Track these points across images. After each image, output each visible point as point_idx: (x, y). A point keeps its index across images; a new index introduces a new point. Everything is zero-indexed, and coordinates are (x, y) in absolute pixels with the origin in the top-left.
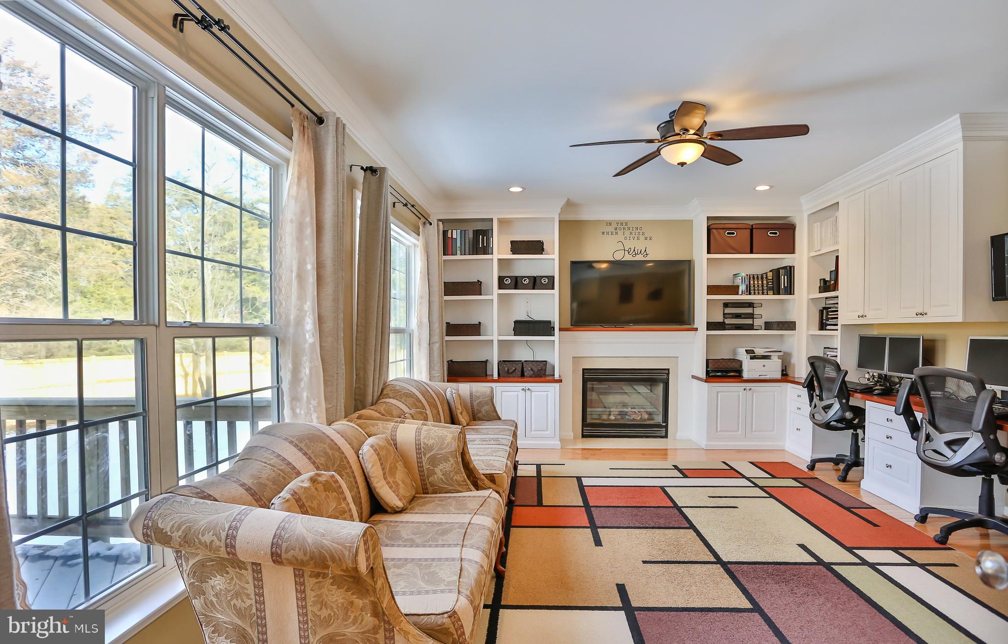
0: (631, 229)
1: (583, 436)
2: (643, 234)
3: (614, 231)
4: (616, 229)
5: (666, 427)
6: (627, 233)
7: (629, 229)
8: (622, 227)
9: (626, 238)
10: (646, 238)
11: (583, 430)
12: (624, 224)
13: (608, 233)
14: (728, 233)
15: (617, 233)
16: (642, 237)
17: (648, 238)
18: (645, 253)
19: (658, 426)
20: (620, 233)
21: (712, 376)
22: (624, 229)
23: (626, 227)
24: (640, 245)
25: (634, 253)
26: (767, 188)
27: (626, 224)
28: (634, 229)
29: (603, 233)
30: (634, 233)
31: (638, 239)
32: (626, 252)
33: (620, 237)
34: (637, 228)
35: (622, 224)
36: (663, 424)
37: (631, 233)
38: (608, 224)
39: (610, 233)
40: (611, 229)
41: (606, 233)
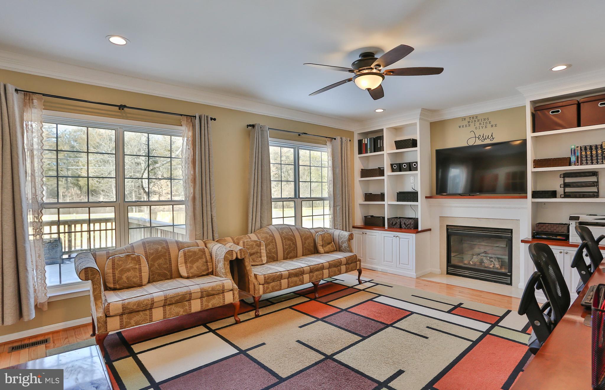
0: (480, 120)
1: (448, 273)
2: (490, 123)
3: (468, 124)
4: (469, 122)
5: (511, 276)
6: (477, 124)
7: (478, 120)
8: (473, 120)
9: (476, 128)
10: (492, 126)
11: (447, 269)
12: (475, 118)
13: (463, 126)
14: (552, 112)
15: (469, 125)
16: (489, 126)
17: (494, 126)
18: (492, 138)
19: (505, 274)
20: (472, 125)
21: (537, 238)
22: (475, 121)
23: (476, 120)
24: (487, 132)
25: (483, 139)
26: (565, 67)
27: (476, 117)
28: (483, 120)
29: (460, 127)
30: (482, 124)
31: (486, 127)
32: (477, 139)
33: (472, 128)
34: (485, 119)
35: (473, 118)
36: (508, 274)
37: (480, 124)
38: (463, 119)
39: (465, 126)
40: (465, 123)
41: (461, 127)
